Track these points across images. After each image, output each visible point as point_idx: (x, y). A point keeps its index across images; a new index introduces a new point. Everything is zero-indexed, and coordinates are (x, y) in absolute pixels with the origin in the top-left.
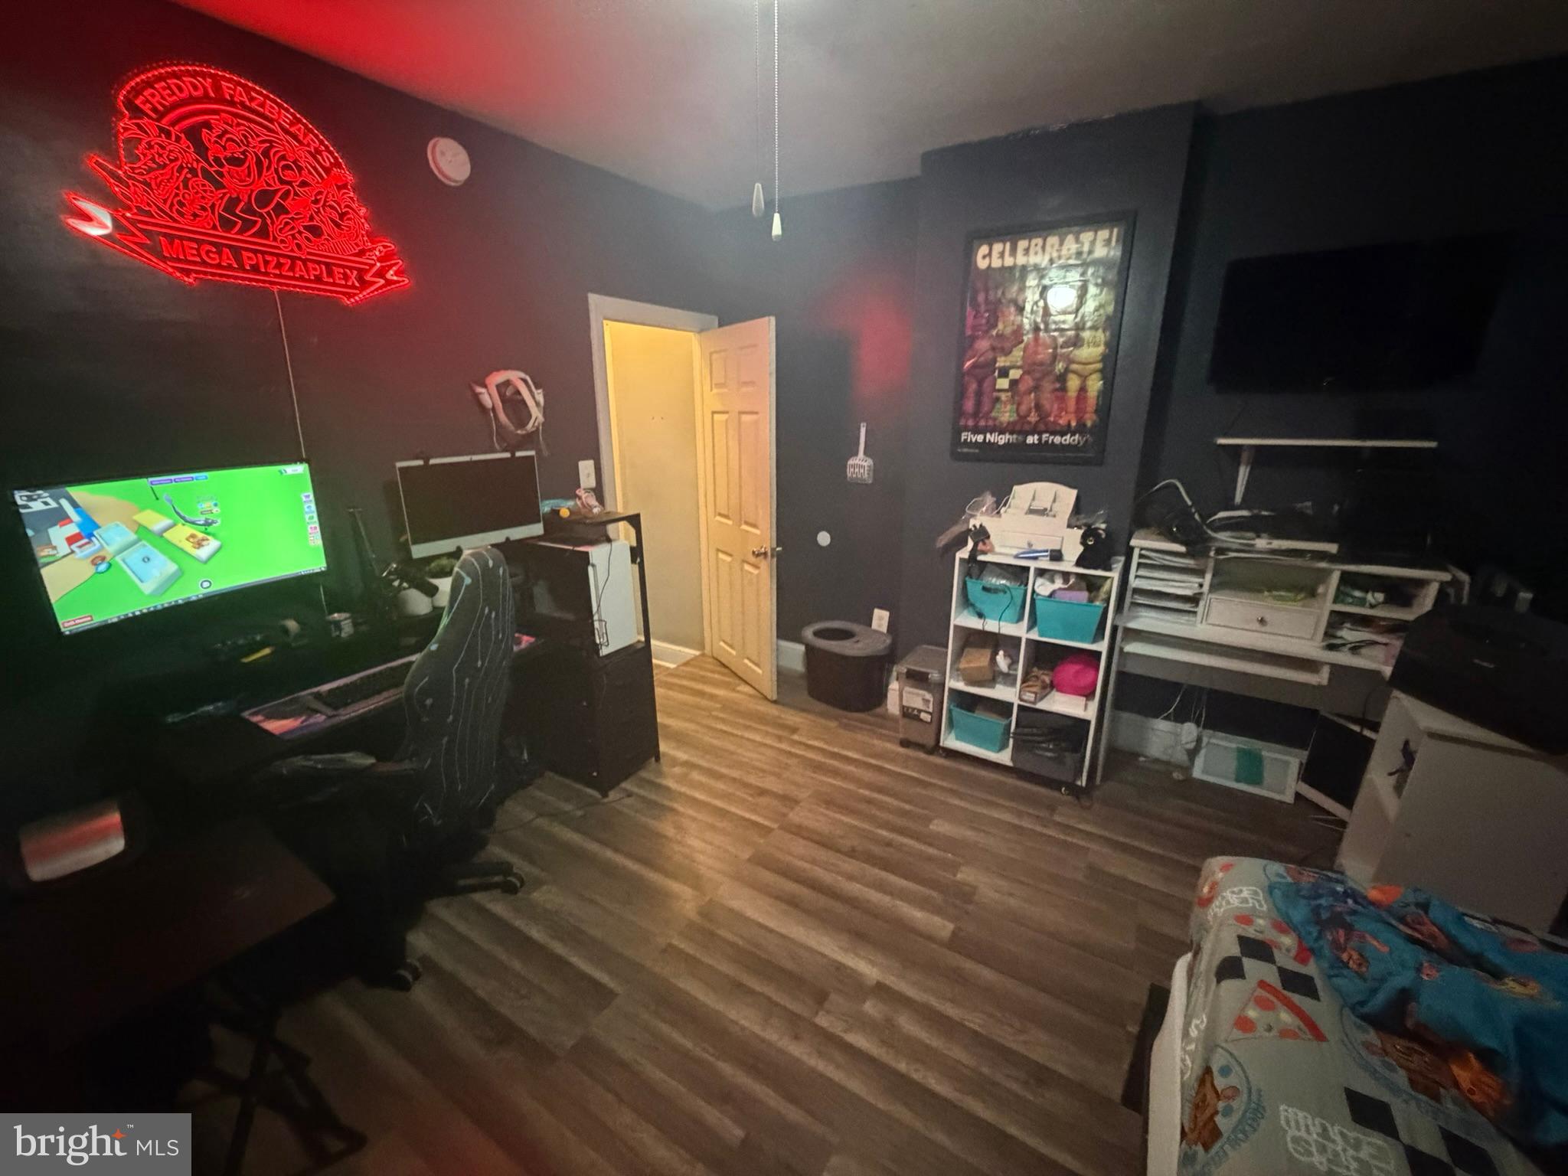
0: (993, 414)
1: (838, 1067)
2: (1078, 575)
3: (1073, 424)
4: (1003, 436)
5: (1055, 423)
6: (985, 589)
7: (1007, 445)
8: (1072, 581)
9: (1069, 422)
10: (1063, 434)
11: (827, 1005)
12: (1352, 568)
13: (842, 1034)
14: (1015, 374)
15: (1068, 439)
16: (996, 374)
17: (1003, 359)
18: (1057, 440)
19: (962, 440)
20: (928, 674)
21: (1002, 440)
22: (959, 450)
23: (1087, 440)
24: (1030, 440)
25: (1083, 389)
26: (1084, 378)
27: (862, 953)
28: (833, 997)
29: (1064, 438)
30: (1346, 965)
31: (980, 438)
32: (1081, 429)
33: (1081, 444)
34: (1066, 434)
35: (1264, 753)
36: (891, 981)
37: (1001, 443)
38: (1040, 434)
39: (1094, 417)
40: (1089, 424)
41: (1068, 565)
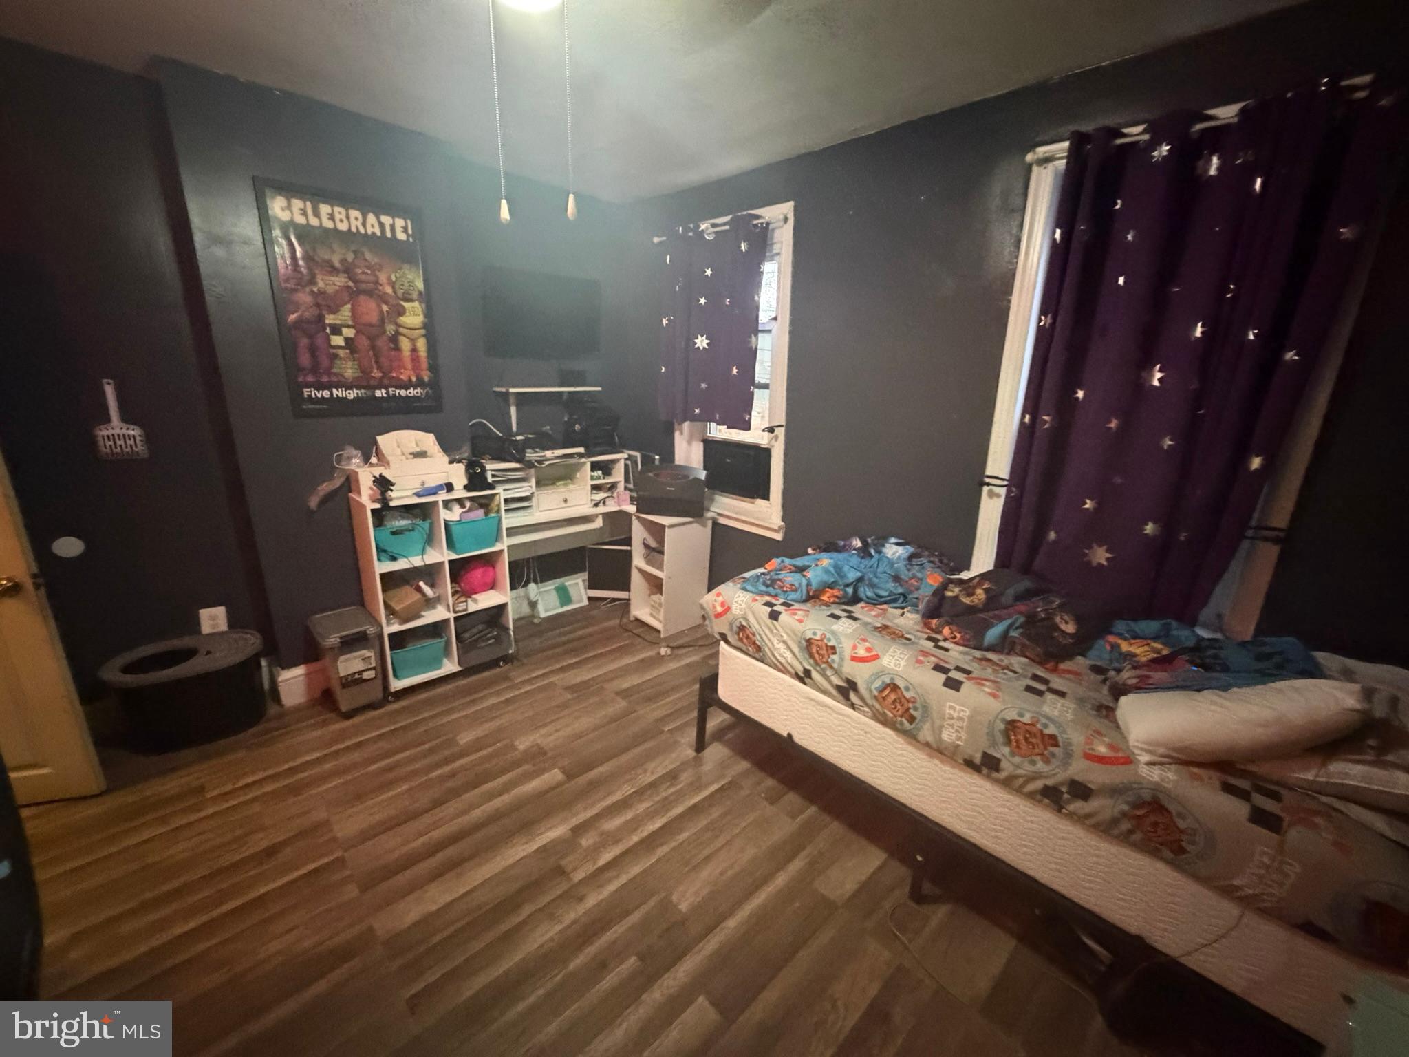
0: (335, 370)
1: (617, 877)
2: (470, 499)
3: (414, 379)
4: (351, 392)
5: (398, 379)
6: (393, 533)
7: (357, 399)
8: (468, 504)
9: (410, 377)
10: (407, 388)
11: (569, 869)
12: (594, 459)
13: (596, 867)
14: (349, 332)
15: (412, 392)
16: (328, 331)
17: (332, 316)
18: (403, 393)
19: (306, 396)
20: (365, 631)
21: (352, 394)
22: (304, 407)
23: (427, 392)
24: (378, 394)
25: (414, 350)
26: (413, 340)
27: (543, 829)
28: (563, 863)
29: (408, 391)
30: (786, 592)
31: (326, 394)
32: (420, 383)
33: (424, 395)
34: (409, 389)
35: (567, 584)
36: (574, 821)
37: (351, 397)
38: (386, 388)
39: (428, 373)
40: (426, 379)
41: (459, 492)
